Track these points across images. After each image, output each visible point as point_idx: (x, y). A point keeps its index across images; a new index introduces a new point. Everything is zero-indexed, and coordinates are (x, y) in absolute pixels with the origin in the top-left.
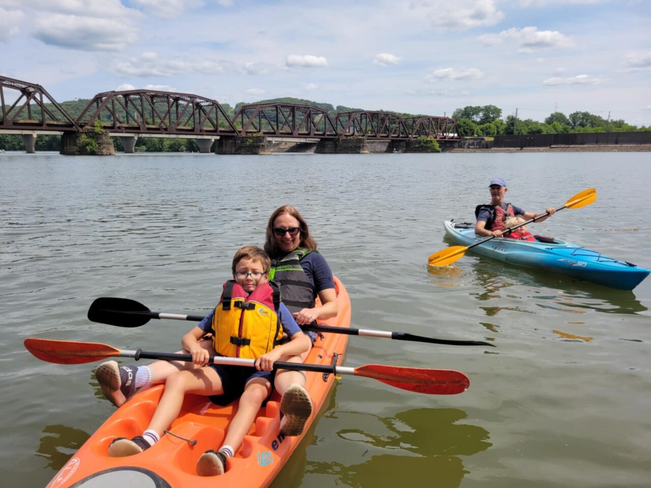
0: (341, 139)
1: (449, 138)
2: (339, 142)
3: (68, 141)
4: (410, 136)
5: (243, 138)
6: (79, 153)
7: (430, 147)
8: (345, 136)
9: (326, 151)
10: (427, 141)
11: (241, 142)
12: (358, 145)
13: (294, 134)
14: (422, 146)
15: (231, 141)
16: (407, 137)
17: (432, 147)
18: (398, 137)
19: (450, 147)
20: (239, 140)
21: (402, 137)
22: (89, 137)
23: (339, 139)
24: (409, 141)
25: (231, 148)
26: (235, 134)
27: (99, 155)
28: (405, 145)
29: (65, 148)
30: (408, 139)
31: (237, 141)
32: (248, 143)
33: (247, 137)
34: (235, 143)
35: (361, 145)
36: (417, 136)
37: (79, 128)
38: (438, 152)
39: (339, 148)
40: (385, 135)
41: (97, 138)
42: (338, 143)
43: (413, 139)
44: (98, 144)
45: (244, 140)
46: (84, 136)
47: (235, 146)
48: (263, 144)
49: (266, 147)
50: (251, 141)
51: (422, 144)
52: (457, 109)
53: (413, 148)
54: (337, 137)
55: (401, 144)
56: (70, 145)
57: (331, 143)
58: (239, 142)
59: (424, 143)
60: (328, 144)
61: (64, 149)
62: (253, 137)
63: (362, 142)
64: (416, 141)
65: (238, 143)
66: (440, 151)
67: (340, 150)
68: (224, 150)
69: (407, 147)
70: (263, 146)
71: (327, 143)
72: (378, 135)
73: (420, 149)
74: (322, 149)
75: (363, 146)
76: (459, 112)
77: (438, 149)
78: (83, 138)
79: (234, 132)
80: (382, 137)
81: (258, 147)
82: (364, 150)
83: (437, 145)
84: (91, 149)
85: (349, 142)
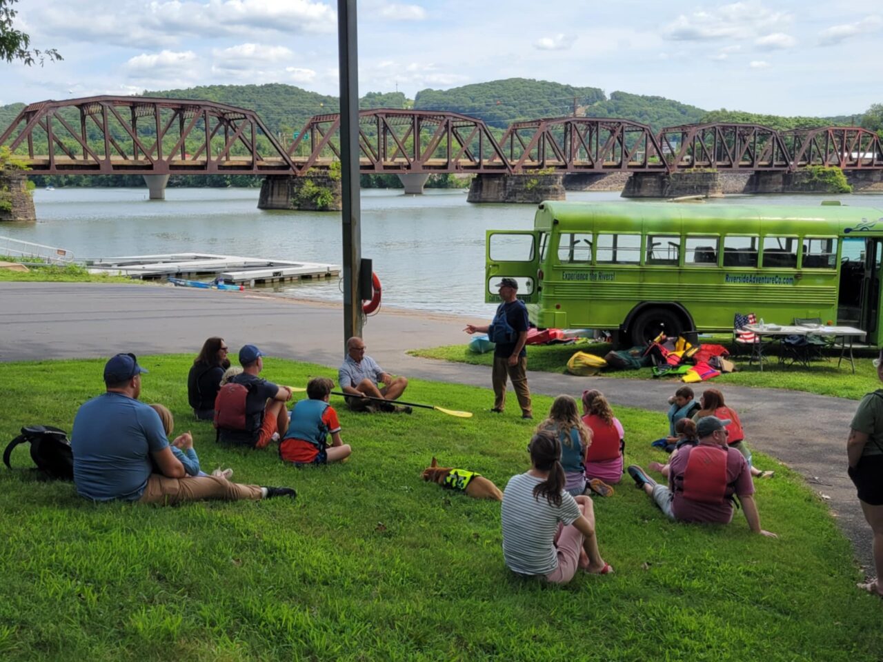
0: (671, 173)
1: (863, 165)
2: (669, 178)
3: (276, 190)
4: (792, 163)
5: (519, 176)
6: (296, 208)
7: (831, 184)
8: (679, 167)
9: (644, 192)
10: (824, 172)
11: (516, 184)
12: (705, 184)
13: (595, 166)
14: (814, 182)
15: (497, 182)
16: (787, 165)
17: (835, 184)
18: (770, 165)
19: (864, 180)
20: (512, 179)
21: (776, 166)
22: (318, 185)
23: (668, 173)
24: (789, 172)
25: (498, 192)
26: (506, 171)
27: (333, 211)
28: (781, 180)
29: (269, 199)
30: (787, 169)
31: (509, 182)
32: (529, 185)
33: (527, 176)
34: (505, 185)
35: (710, 183)
36: (804, 163)
37: (298, 171)
38: (847, 192)
39: (669, 188)
40: (747, 163)
41: (331, 186)
42: (666, 179)
43: (797, 170)
44: (333, 194)
45: (520, 180)
46: (309, 183)
47: (505, 189)
48: (556, 187)
49: (559, 192)
50: (535, 182)
51: (816, 177)
52: (872, 106)
53: (796, 185)
54: (665, 170)
55: (775, 177)
56: (279, 195)
57: (654, 179)
58: (513, 183)
59: (819, 175)
60: (646, 182)
61: (267, 200)
62: (539, 175)
63: (711, 178)
64: (803, 173)
65: (510, 186)
66: (851, 190)
67: (671, 192)
68: (484, 195)
69: (784, 184)
70: (556, 190)
71: (646, 179)
72: (734, 164)
73: (812, 187)
74: (636, 190)
75: (714, 185)
76: (876, 112)
77: (846, 186)
78: (309, 187)
79: (505, 166)
80: (741, 166)
81: (547, 191)
82: (715, 192)
83: (843, 179)
84: (322, 202)
85: (686, 178)
